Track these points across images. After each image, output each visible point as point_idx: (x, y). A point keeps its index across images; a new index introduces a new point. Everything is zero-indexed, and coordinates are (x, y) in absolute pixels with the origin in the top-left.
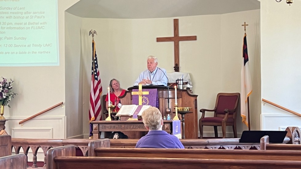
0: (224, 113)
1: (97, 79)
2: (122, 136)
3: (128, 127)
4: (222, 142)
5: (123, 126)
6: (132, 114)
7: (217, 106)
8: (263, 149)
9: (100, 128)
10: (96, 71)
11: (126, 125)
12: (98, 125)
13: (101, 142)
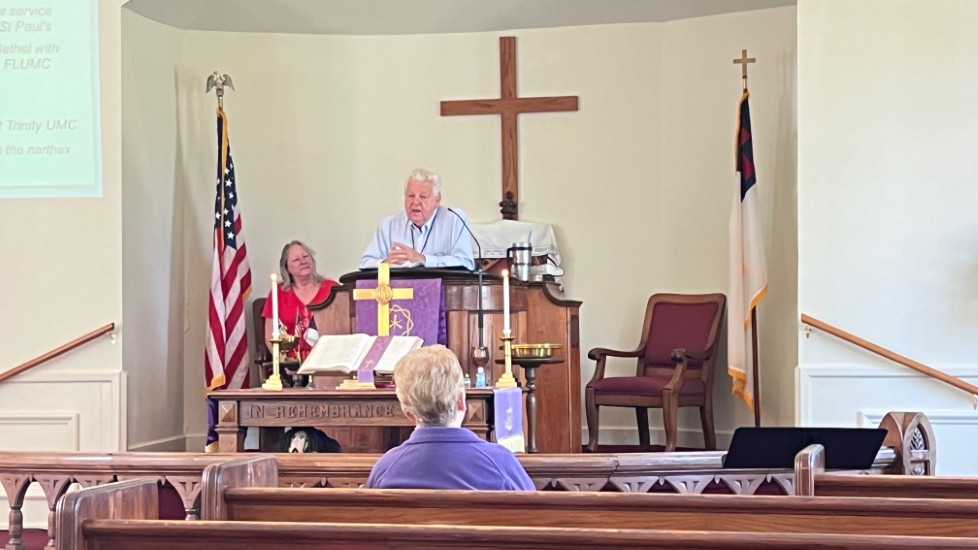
0: (673, 363)
1: (232, 243)
2: (320, 441)
3: (342, 412)
4: (665, 463)
5: (323, 407)
6: (356, 368)
7: (646, 339)
8: (806, 493)
9: (244, 415)
10: (229, 217)
11: (334, 406)
12: (235, 403)
13: (244, 467)
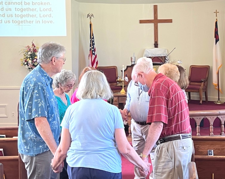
1: (94, 54)
7: (190, 76)
9: (119, 100)
10: (93, 48)
12: (117, 97)
